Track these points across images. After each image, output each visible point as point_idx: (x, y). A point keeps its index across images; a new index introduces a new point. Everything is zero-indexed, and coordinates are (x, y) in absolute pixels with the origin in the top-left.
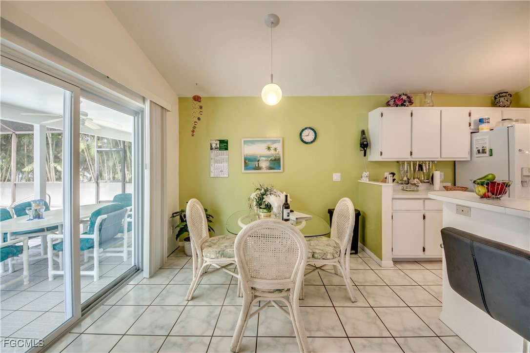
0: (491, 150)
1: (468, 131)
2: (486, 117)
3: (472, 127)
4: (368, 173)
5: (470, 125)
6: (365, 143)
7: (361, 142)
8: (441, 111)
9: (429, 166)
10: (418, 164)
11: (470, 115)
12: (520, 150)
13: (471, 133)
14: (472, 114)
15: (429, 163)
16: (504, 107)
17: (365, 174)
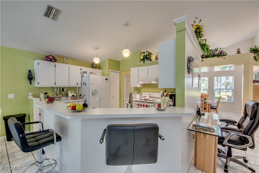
0: (86, 83)
1: (80, 75)
2: (86, 71)
3: (82, 74)
4: (32, 93)
5: (81, 74)
6: (30, 77)
7: (28, 77)
8: (69, 66)
9: (67, 89)
10: (62, 88)
11: (81, 69)
12: (92, 84)
13: (82, 76)
14: (82, 69)
15: (67, 88)
16: (94, 68)
17: (30, 94)
